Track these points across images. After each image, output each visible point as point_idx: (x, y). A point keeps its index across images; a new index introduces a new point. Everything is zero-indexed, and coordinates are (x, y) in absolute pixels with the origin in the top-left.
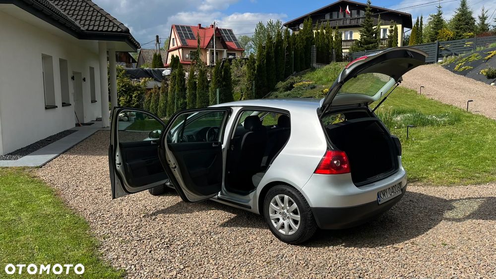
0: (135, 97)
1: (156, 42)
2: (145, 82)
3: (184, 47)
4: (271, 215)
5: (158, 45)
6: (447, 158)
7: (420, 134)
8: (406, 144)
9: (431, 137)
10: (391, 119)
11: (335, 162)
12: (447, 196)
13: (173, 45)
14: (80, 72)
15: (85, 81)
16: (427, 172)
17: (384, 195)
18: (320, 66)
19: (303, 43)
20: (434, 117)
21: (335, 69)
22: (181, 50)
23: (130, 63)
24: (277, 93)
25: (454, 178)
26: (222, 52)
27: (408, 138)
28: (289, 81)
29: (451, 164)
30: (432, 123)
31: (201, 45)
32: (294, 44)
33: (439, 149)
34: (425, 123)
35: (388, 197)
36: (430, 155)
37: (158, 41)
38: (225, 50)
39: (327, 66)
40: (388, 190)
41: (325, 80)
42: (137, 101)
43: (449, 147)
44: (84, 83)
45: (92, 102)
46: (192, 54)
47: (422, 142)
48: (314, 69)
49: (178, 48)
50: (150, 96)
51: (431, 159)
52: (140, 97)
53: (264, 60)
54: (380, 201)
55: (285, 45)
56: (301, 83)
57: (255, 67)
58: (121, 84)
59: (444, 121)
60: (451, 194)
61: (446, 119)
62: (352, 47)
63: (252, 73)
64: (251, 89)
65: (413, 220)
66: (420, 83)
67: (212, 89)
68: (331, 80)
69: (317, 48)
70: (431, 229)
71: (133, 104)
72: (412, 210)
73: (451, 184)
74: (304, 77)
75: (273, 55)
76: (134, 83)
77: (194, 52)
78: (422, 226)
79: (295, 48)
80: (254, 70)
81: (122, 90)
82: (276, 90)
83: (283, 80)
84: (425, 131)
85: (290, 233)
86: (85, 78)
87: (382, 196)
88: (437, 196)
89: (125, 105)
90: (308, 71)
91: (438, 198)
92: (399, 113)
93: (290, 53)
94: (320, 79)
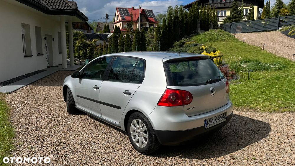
0: (89, 50)
1: (106, 18)
2: (95, 41)
3: (123, 21)
4: (131, 133)
5: (107, 19)
6: (273, 93)
7: (258, 76)
8: (248, 83)
9: (265, 78)
10: (240, 66)
11: (172, 97)
12: (268, 120)
13: (117, 20)
14: (51, 35)
15: (54, 40)
16: (258, 102)
17: (210, 122)
18: (202, 32)
19: (192, 17)
20: (268, 65)
21: (211, 34)
22: (121, 23)
23: (89, 30)
24: (173, 49)
25: (275, 107)
26: (146, 24)
27: (249, 79)
28: (182, 41)
29: (275, 97)
30: (267, 69)
31: (134, 19)
32: (186, 18)
33: (269, 86)
34: (262, 68)
35: (214, 123)
36: (262, 90)
37: (107, 17)
38: (148, 23)
39: (207, 32)
40: (214, 118)
41: (203, 40)
42: (90, 53)
43: (276, 85)
44: (53, 42)
45: (59, 53)
46: (128, 25)
47: (258, 81)
48: (198, 34)
49: (120, 22)
50: (98, 50)
51: (262, 93)
52: (91, 51)
53: (166, 28)
54: (206, 126)
55: (180, 18)
56: (189, 42)
57: (160, 32)
58: (80, 43)
59: (275, 67)
60: (271, 118)
61: (277, 66)
62: (224, 21)
63: (159, 36)
64: (158, 46)
65: (237, 138)
66: (264, 42)
67: (133, 46)
68: (207, 41)
69: (201, 21)
70: (248, 145)
71: (88, 55)
72: (239, 130)
73: (272, 111)
74: (191, 39)
75: (172, 25)
76: (88, 42)
77: (129, 24)
78: (242, 143)
79: (187, 21)
80: (160, 34)
81: (81, 46)
82: (174, 47)
83: (178, 41)
84: (262, 74)
85: (142, 146)
86: (54, 39)
87: (209, 122)
88: (260, 120)
89: (82, 55)
90: (194, 35)
91: (260, 121)
92: (246, 62)
93: (183, 24)
94: (201, 40)
